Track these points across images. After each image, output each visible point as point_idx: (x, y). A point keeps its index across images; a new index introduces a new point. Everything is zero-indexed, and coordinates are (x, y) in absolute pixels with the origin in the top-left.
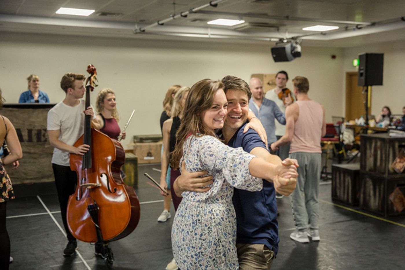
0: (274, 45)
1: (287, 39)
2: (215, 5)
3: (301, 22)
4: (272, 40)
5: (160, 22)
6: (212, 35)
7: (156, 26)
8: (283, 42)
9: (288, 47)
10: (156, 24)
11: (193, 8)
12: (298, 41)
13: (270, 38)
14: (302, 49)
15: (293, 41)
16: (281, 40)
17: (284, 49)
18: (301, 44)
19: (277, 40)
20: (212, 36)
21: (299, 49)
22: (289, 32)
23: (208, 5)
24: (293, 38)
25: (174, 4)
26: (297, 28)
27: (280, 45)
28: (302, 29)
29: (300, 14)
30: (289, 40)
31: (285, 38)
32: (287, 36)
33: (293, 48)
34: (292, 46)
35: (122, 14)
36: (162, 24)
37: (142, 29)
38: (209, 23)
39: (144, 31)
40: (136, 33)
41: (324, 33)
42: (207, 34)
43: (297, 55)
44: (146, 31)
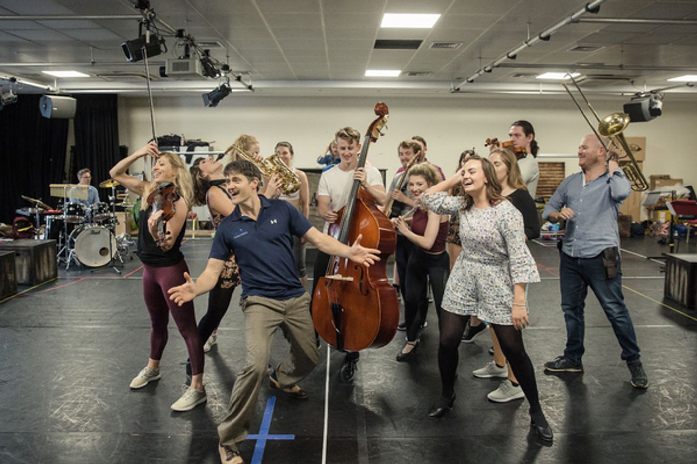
0: (628, 101)
1: (644, 93)
2: (514, 57)
3: (663, 72)
4: (625, 94)
5: (470, 79)
6: (543, 91)
7: (466, 84)
8: (640, 97)
9: (645, 103)
10: (466, 81)
11: (494, 62)
12: (658, 95)
13: (623, 93)
14: (663, 106)
15: (653, 95)
16: (638, 95)
17: (640, 105)
18: (661, 100)
19: (633, 94)
20: (543, 93)
21: (659, 105)
22: (648, 85)
23: (506, 57)
24: (652, 92)
25: (480, 58)
26: (659, 79)
27: (636, 101)
28: (666, 80)
29: (662, 62)
30: (648, 95)
31: (642, 92)
32: (646, 89)
33: (652, 104)
34: (650, 101)
35: (432, 72)
36: (472, 81)
37: (456, 88)
38: (538, 77)
39: (458, 89)
40: (453, 92)
41: (690, 84)
42: (539, 91)
43: (655, 113)
44: (461, 89)
